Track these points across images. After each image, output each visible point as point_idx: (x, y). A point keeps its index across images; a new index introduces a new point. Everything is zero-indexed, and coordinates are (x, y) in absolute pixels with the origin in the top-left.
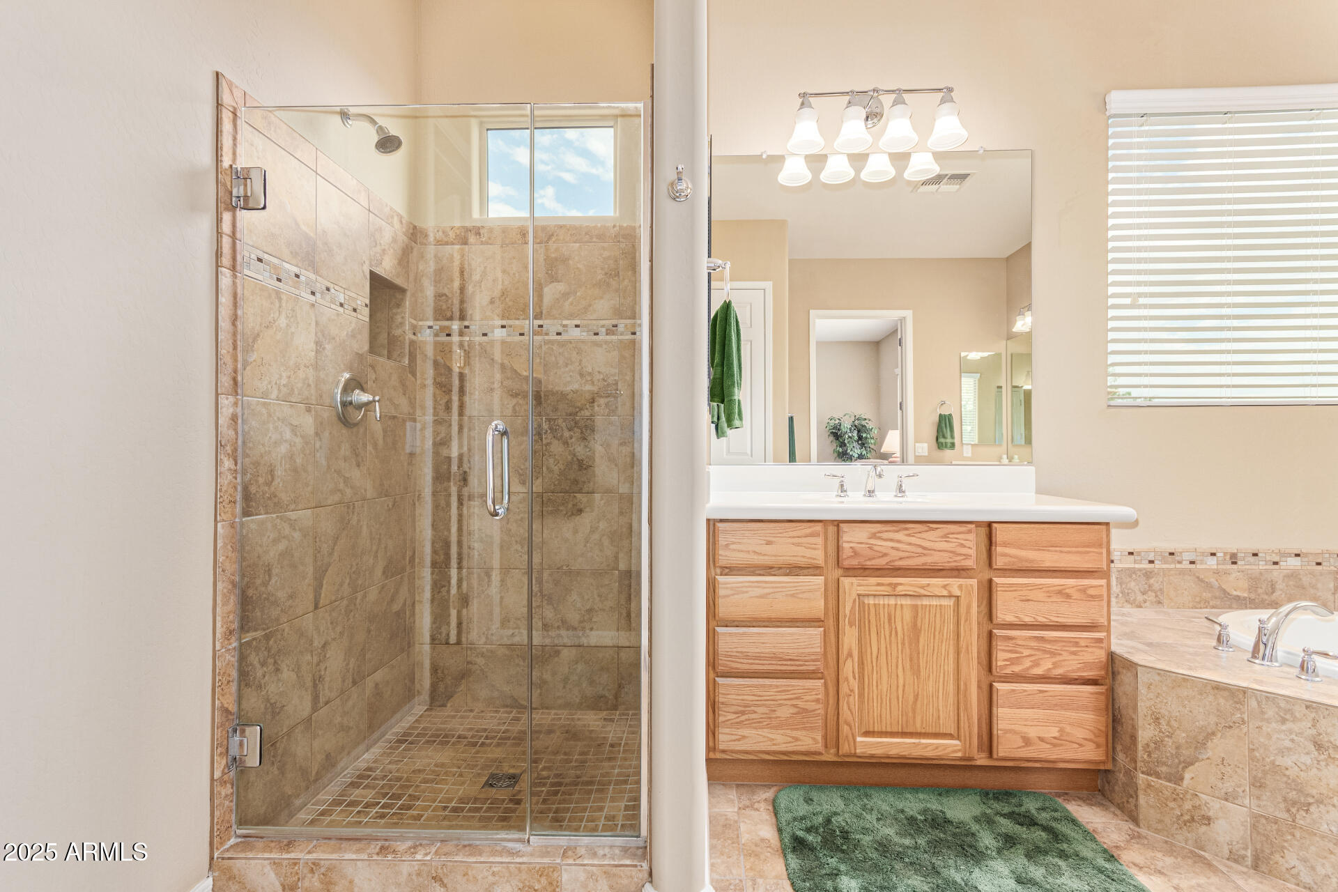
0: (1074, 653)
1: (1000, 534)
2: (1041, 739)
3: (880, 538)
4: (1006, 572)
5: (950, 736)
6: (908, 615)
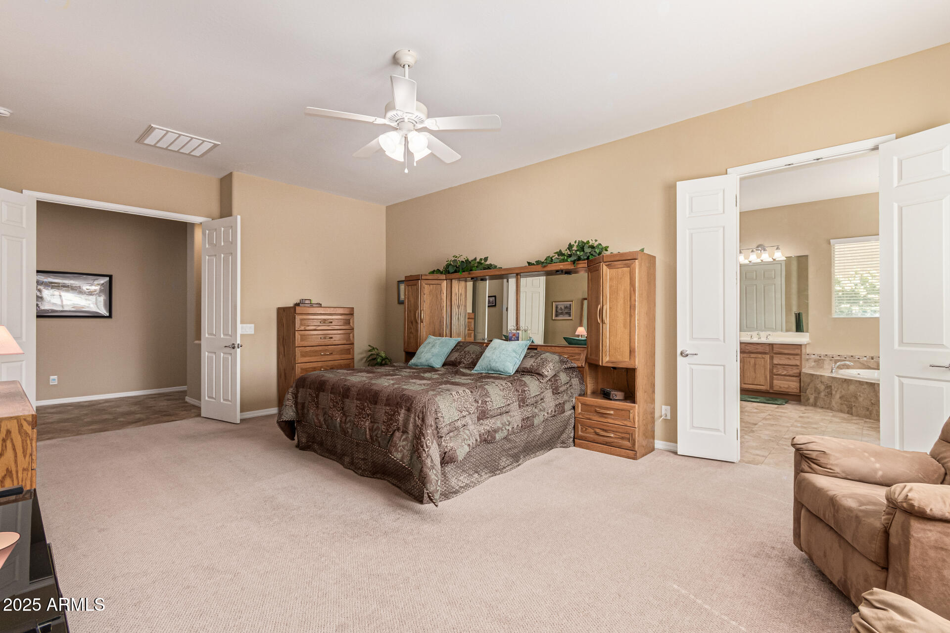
0: (793, 371)
1: (774, 346)
2: (784, 388)
4: (776, 353)
5: (762, 385)
6: (753, 361)
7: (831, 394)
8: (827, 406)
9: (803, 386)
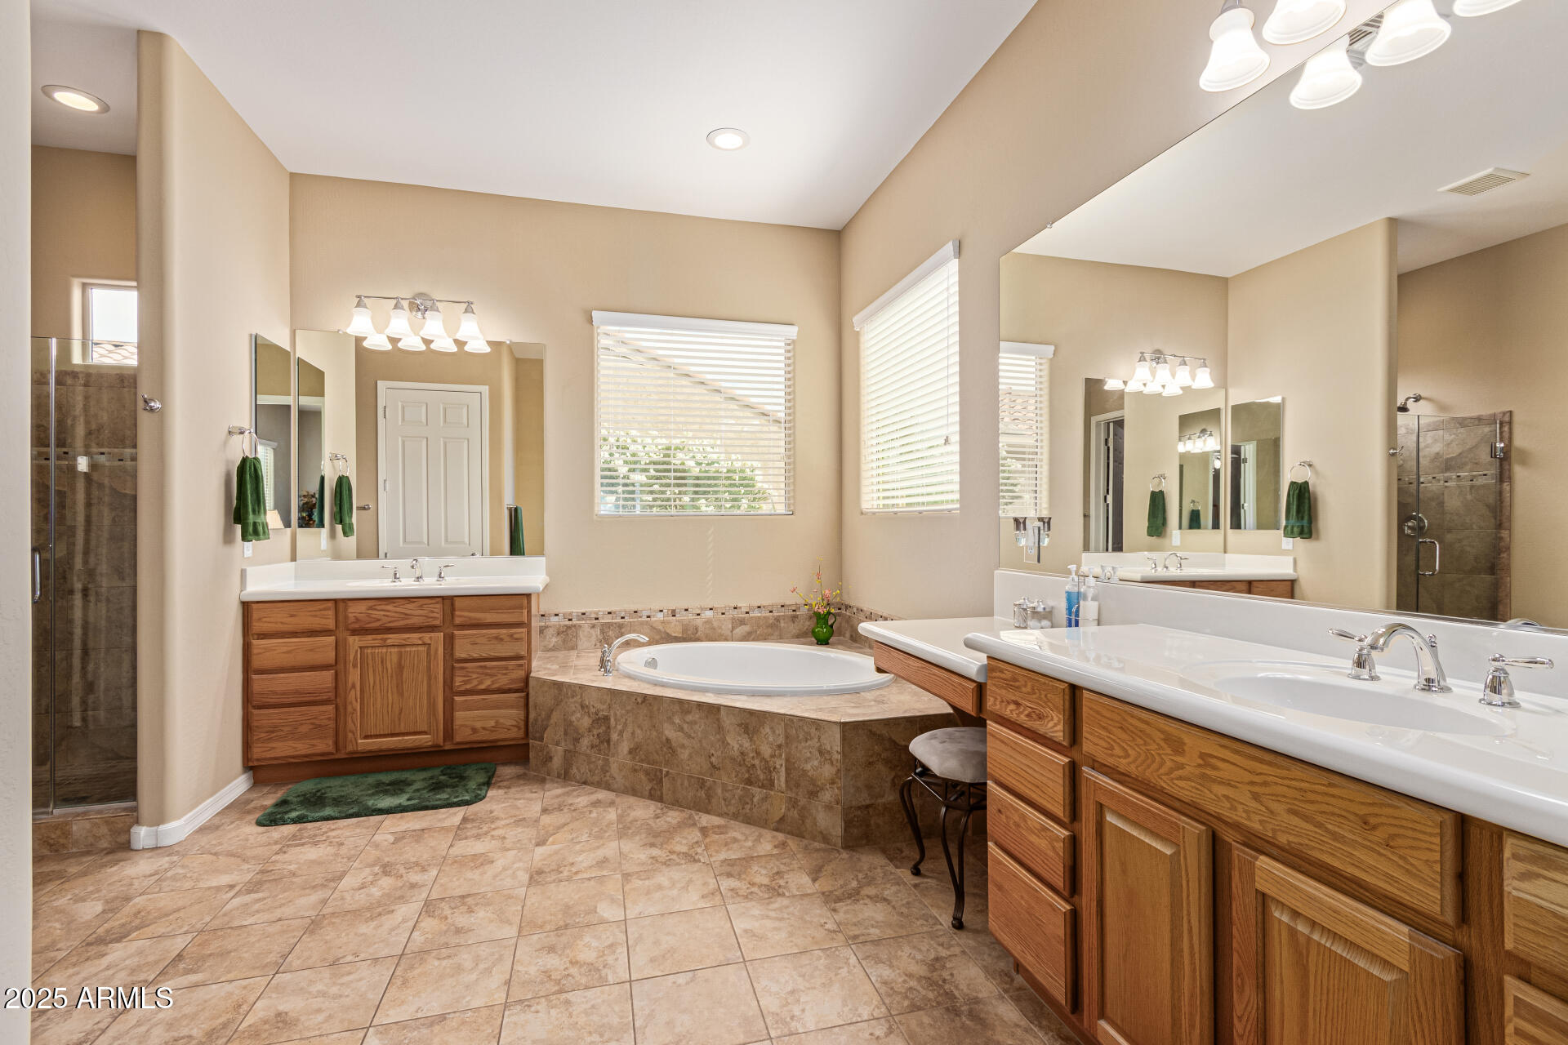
0: (505, 674)
1: (458, 603)
2: (484, 728)
3: (375, 609)
4: (462, 627)
5: (425, 733)
6: (395, 659)
7: (608, 742)
8: (596, 778)
9: (536, 720)
